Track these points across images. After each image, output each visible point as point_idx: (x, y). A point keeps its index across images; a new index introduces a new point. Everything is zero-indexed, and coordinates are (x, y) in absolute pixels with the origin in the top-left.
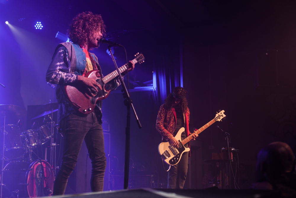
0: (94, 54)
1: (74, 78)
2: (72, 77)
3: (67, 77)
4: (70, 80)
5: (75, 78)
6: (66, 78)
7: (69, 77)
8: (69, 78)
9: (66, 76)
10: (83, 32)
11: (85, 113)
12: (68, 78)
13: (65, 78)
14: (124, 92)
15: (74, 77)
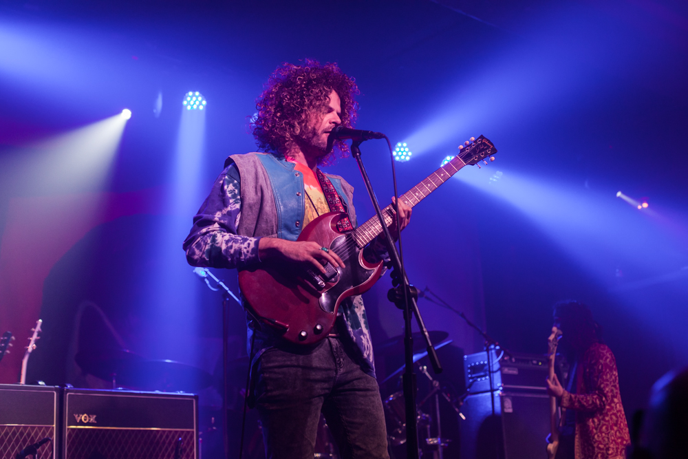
0: (340, 177)
1: (249, 244)
2: (243, 243)
3: (230, 244)
4: (239, 252)
5: (252, 245)
6: (227, 248)
7: (234, 244)
8: (236, 246)
9: (227, 242)
10: (277, 117)
11: (306, 342)
12: (231, 247)
13: (224, 247)
14: (392, 269)
15: (248, 241)
